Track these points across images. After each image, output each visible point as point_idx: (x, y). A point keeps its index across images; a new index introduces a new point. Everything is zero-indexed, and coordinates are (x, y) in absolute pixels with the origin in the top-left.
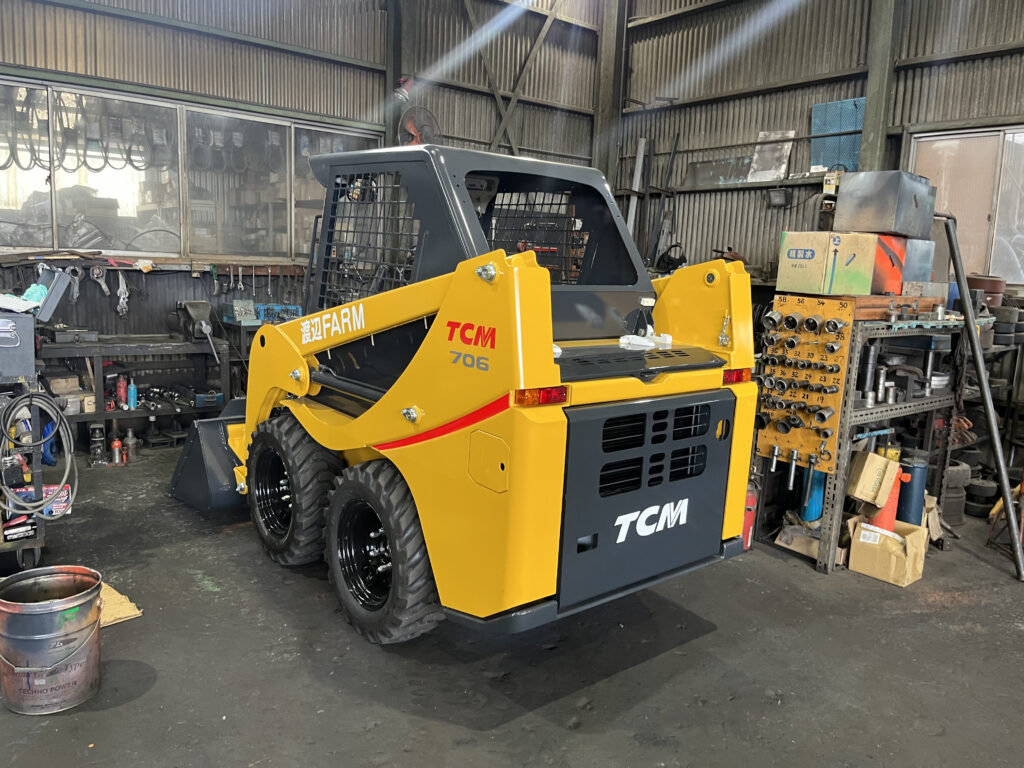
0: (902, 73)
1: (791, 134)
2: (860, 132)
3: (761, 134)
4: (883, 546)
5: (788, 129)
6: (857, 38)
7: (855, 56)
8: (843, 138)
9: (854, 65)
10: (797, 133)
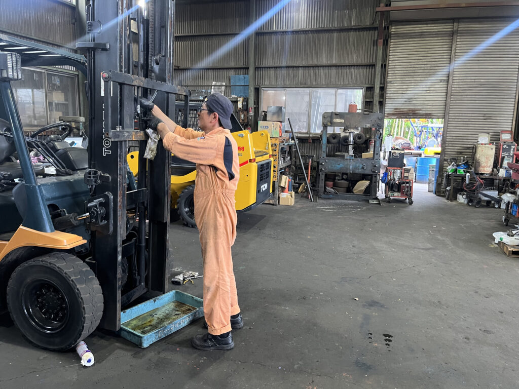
0: (257, 69)
1: (224, 84)
2: (248, 86)
3: (213, 83)
4: (287, 197)
5: (222, 82)
6: (242, 56)
7: (242, 61)
8: (241, 87)
9: (242, 65)
10: (226, 84)
